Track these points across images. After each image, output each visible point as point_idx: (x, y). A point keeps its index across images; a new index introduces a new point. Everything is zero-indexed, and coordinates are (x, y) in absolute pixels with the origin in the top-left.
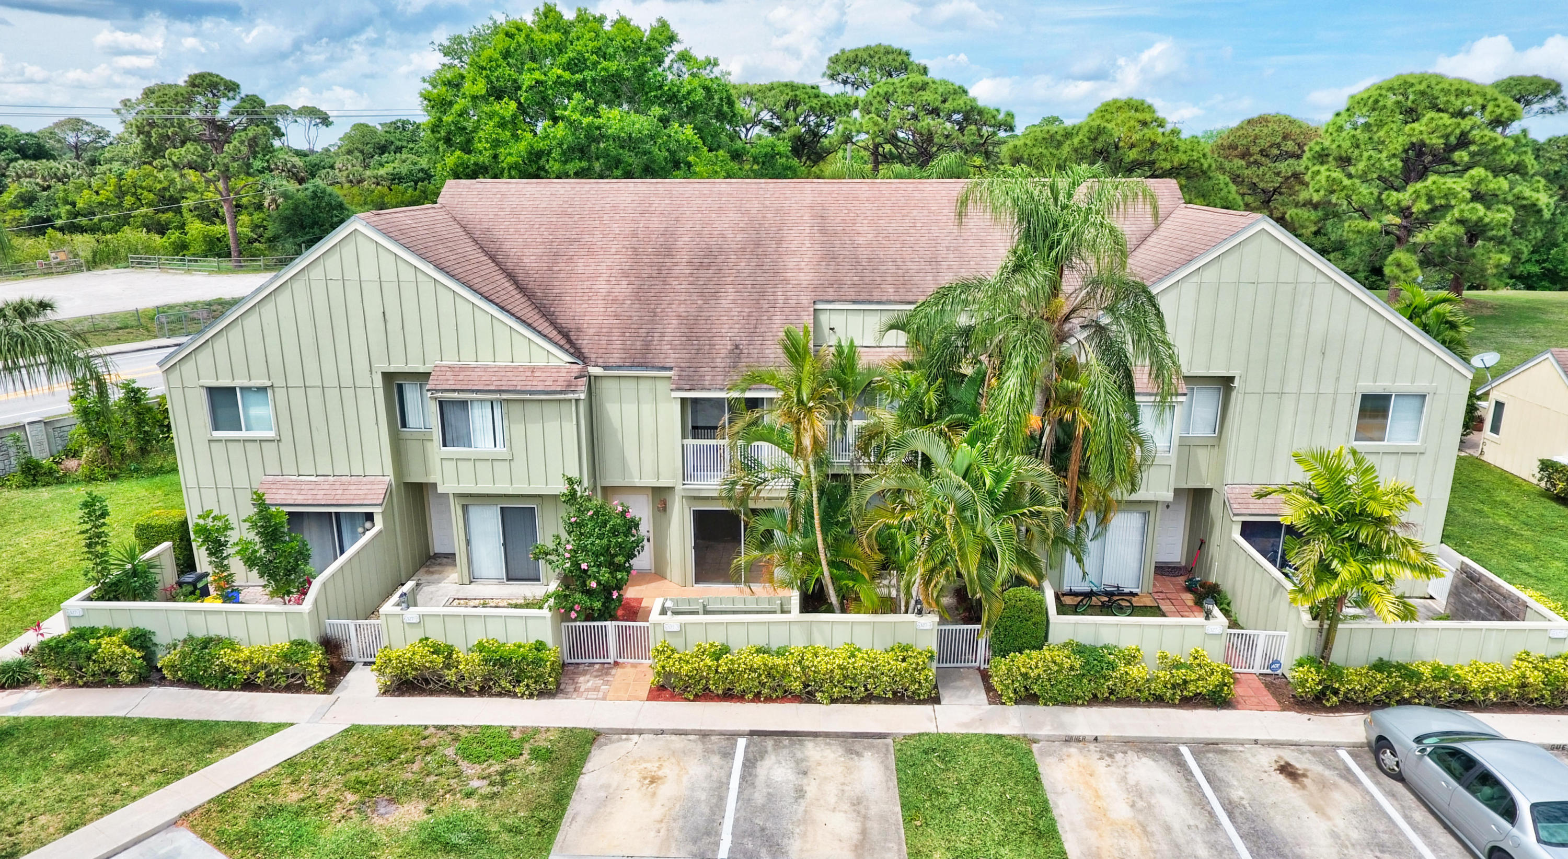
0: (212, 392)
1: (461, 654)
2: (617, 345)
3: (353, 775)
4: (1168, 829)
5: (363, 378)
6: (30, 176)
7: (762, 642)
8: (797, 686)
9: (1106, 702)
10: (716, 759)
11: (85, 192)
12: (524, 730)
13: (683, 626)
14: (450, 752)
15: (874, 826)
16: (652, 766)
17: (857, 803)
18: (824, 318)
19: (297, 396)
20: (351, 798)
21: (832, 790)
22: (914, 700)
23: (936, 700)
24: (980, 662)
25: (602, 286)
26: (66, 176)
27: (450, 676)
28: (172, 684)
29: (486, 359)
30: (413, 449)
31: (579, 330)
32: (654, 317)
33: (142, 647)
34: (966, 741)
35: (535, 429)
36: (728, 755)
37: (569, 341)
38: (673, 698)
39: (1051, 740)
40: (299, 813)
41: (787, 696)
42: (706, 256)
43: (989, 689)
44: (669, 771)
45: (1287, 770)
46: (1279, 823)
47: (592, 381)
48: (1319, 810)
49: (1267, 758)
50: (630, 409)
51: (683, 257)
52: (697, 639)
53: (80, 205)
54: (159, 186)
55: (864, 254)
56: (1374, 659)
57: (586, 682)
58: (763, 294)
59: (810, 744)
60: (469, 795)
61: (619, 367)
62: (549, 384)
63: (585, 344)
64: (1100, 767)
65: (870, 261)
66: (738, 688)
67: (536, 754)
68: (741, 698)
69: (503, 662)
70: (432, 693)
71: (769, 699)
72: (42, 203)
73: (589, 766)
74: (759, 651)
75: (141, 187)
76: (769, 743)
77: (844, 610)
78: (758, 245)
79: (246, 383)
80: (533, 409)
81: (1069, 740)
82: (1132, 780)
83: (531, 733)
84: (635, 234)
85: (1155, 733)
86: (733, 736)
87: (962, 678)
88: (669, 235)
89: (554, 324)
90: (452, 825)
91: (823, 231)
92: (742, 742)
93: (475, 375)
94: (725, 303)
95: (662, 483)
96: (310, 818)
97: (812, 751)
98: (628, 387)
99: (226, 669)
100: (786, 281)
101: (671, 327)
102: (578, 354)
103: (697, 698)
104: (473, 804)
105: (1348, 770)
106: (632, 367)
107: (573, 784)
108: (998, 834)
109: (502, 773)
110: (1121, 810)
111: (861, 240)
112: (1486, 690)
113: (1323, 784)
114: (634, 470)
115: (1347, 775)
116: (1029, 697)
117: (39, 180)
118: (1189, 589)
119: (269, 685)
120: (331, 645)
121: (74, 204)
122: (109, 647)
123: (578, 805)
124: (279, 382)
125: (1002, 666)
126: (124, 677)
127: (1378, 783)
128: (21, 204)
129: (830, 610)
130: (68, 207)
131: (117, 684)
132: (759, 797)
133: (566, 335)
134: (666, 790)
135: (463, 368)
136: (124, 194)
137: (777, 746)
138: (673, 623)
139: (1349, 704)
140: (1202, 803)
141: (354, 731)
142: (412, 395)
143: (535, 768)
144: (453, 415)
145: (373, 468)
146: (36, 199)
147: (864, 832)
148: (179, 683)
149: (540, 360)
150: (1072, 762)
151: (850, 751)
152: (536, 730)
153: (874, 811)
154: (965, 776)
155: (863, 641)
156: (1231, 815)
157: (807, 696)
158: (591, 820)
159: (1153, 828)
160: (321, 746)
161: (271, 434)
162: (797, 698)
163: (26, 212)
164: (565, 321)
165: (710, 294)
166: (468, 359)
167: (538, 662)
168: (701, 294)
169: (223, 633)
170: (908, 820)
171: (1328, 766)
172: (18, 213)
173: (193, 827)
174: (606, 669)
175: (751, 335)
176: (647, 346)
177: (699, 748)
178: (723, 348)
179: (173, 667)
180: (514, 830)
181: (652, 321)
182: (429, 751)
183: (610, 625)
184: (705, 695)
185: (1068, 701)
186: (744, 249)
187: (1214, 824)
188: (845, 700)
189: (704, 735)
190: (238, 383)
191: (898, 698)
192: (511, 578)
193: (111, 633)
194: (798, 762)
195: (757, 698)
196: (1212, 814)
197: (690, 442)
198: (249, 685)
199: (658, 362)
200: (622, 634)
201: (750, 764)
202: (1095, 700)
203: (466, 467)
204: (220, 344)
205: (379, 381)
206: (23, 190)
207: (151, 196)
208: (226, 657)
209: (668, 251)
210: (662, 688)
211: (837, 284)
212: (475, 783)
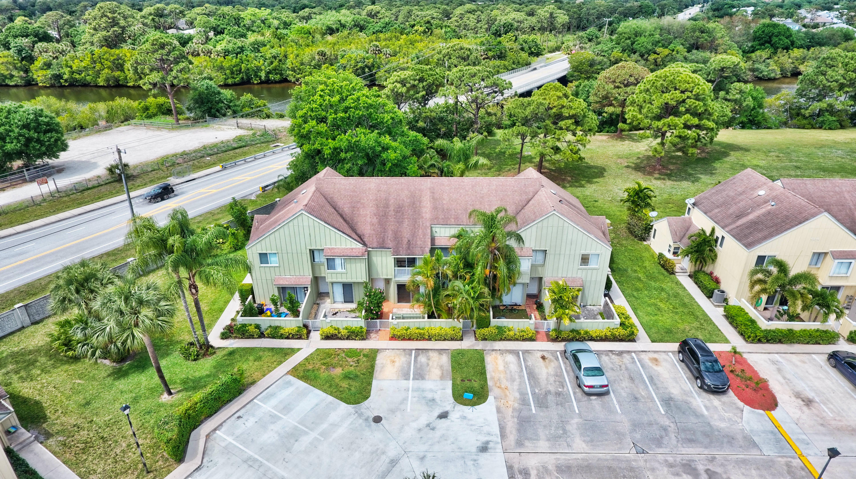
0: (260, 254)
1: (341, 330)
2: (375, 240)
3: (322, 361)
4: (511, 372)
5: (304, 251)
6: (46, 52)
7: (418, 326)
8: (427, 337)
9: (504, 340)
10: (408, 356)
11: (76, 61)
12: (360, 349)
13: (398, 323)
14: (343, 355)
15: (445, 372)
16: (393, 358)
17: (441, 367)
18: (434, 229)
19: (285, 256)
20: (324, 367)
21: (435, 364)
22: (456, 340)
23: (462, 340)
24: (474, 328)
25: (369, 219)
26: (63, 51)
27: (340, 335)
28: (267, 338)
29: (338, 246)
30: (317, 268)
31: (364, 235)
32: (385, 230)
33: (258, 329)
34: (468, 351)
35: (353, 266)
36: (410, 355)
37: (361, 239)
38: (395, 340)
39: (489, 350)
40: (313, 371)
41: (424, 339)
42: (399, 208)
43: (475, 336)
44: (397, 359)
45: (543, 358)
46: (537, 371)
47: (369, 252)
48: (547, 367)
49: (539, 354)
50: (379, 259)
51: (392, 208)
52: (402, 326)
53: (74, 68)
54: (112, 58)
55: (445, 207)
56: (571, 329)
57: (373, 335)
58: (416, 222)
59: (430, 352)
60: (351, 366)
61: (376, 248)
62: (357, 254)
63: (365, 240)
64: (499, 357)
65: (447, 209)
66: (412, 338)
67: (364, 355)
68: (413, 340)
69: (353, 332)
70: (334, 339)
71: (420, 340)
72: (54, 66)
73: (377, 358)
74: (417, 329)
75: (103, 59)
76: (420, 352)
77: (439, 318)
78: (414, 203)
79: (270, 252)
80: (352, 261)
81: (493, 350)
82: (506, 360)
83: (362, 350)
84: (377, 200)
85: (514, 348)
86: (411, 350)
87: (469, 333)
88: (387, 200)
89: (356, 233)
90: (350, 373)
91: (433, 198)
92: (414, 352)
93: (336, 251)
94: (405, 225)
95: (388, 277)
96: (316, 372)
97: (431, 354)
98: (379, 253)
99: (282, 334)
100: (422, 217)
101: (390, 234)
102: (364, 244)
103: (402, 340)
104: (352, 368)
105: (558, 357)
106: (379, 248)
107: (375, 363)
108: (472, 374)
109: (358, 361)
110: (501, 368)
111: (445, 202)
112: (597, 337)
113: (550, 361)
114: (381, 274)
115: (557, 359)
116: (485, 339)
117: (51, 54)
118: (536, 304)
119: (293, 338)
120: (306, 326)
121: (71, 67)
122: (252, 329)
123: (377, 368)
124: (280, 252)
125: (478, 331)
126: (255, 336)
127: (563, 360)
128: (45, 68)
129: (435, 318)
130: (69, 69)
131: (253, 338)
132: (418, 366)
133: (360, 237)
134: (397, 364)
135: (332, 249)
136: (95, 62)
137: (422, 352)
138: (395, 322)
139: (563, 340)
140: (520, 366)
141: (318, 350)
142: (316, 254)
143: (364, 359)
144: (331, 263)
145: (306, 274)
146: (51, 64)
147: (442, 374)
148: (269, 337)
149: (354, 246)
150: (493, 356)
151: (440, 354)
152: (363, 349)
153: (445, 369)
154: (467, 360)
155: (443, 325)
156: (526, 369)
157: (430, 339)
158: (381, 372)
159: (508, 372)
160: (312, 354)
161: (277, 265)
162: (427, 340)
163: (49, 72)
164: (359, 232)
165: (400, 222)
166: (333, 246)
167: (362, 332)
168: (398, 222)
169: (279, 325)
170: (453, 371)
171: (553, 356)
172: (44, 72)
173: (291, 375)
174: (377, 332)
175: (413, 237)
176: (384, 240)
177: (403, 353)
178: (405, 241)
179: (268, 334)
180: (363, 374)
181: (384, 232)
182: (338, 355)
183: (378, 320)
184: (404, 339)
185: (495, 340)
186: (410, 205)
187: (522, 370)
188: (439, 340)
189: (404, 350)
190: (268, 252)
191: (452, 339)
192: (345, 302)
193: (251, 325)
194: (428, 357)
195: (417, 340)
196: (522, 368)
197: (396, 268)
198: (287, 338)
199: (387, 246)
200: (380, 322)
201: (416, 357)
202: (501, 340)
203: (334, 275)
204: (263, 242)
205: (308, 251)
206: (45, 60)
207: (109, 64)
208: (282, 331)
209: (387, 206)
210: (392, 337)
211: (437, 218)
212: (352, 363)
